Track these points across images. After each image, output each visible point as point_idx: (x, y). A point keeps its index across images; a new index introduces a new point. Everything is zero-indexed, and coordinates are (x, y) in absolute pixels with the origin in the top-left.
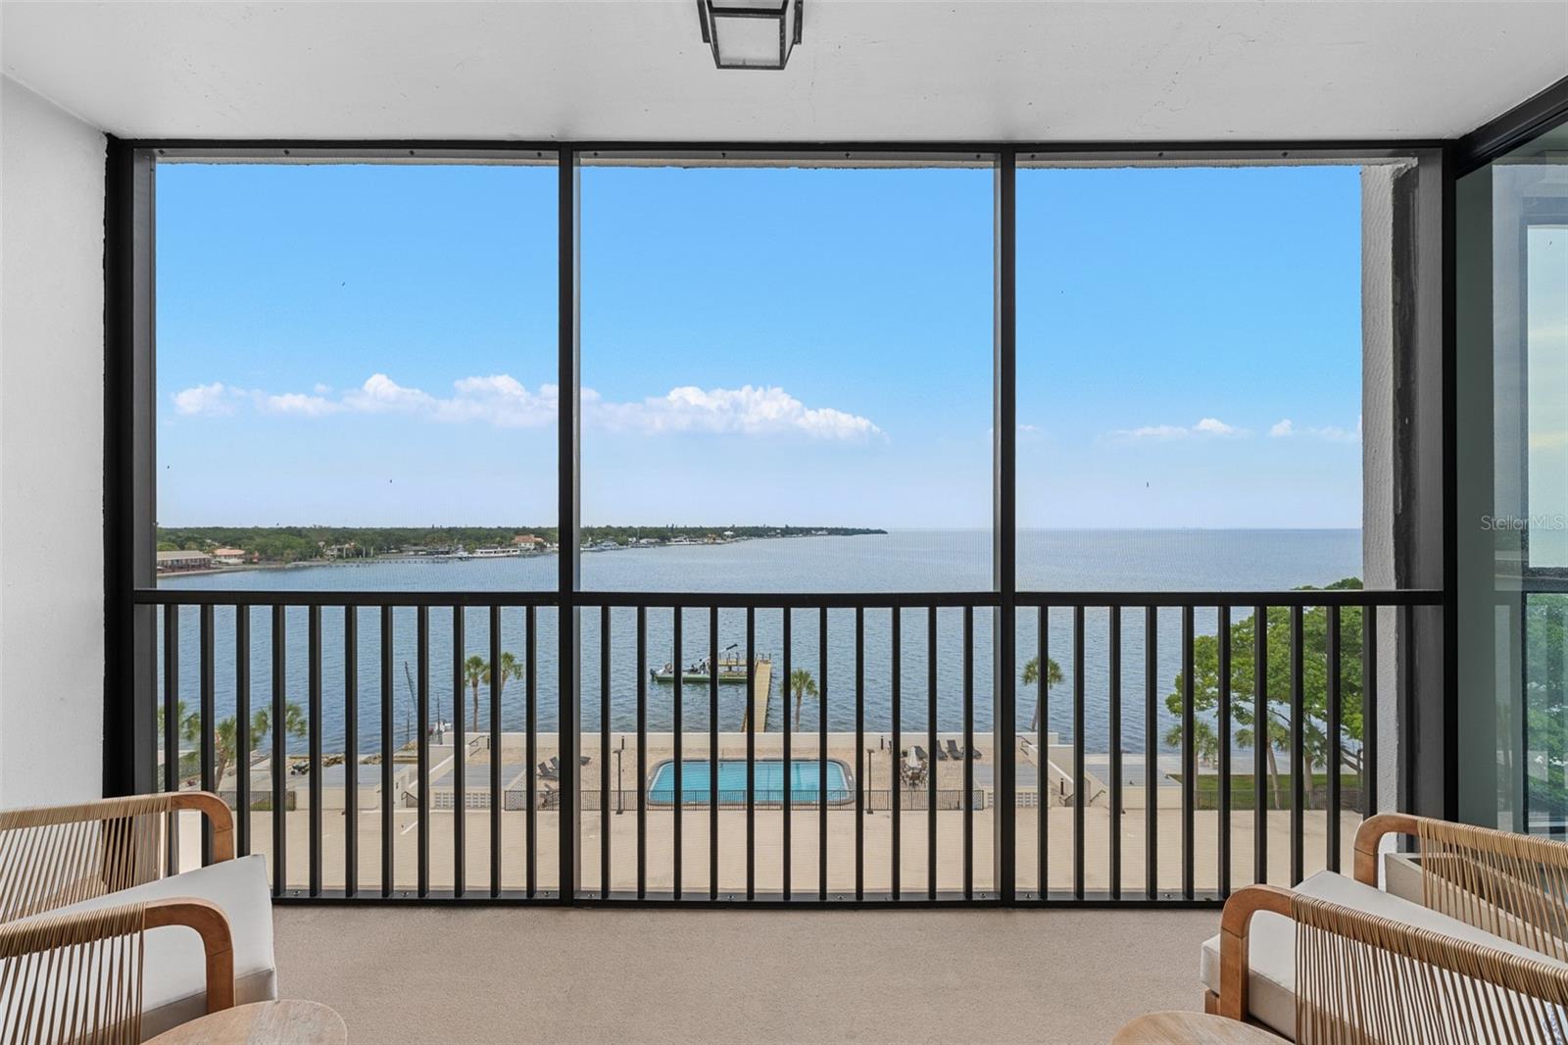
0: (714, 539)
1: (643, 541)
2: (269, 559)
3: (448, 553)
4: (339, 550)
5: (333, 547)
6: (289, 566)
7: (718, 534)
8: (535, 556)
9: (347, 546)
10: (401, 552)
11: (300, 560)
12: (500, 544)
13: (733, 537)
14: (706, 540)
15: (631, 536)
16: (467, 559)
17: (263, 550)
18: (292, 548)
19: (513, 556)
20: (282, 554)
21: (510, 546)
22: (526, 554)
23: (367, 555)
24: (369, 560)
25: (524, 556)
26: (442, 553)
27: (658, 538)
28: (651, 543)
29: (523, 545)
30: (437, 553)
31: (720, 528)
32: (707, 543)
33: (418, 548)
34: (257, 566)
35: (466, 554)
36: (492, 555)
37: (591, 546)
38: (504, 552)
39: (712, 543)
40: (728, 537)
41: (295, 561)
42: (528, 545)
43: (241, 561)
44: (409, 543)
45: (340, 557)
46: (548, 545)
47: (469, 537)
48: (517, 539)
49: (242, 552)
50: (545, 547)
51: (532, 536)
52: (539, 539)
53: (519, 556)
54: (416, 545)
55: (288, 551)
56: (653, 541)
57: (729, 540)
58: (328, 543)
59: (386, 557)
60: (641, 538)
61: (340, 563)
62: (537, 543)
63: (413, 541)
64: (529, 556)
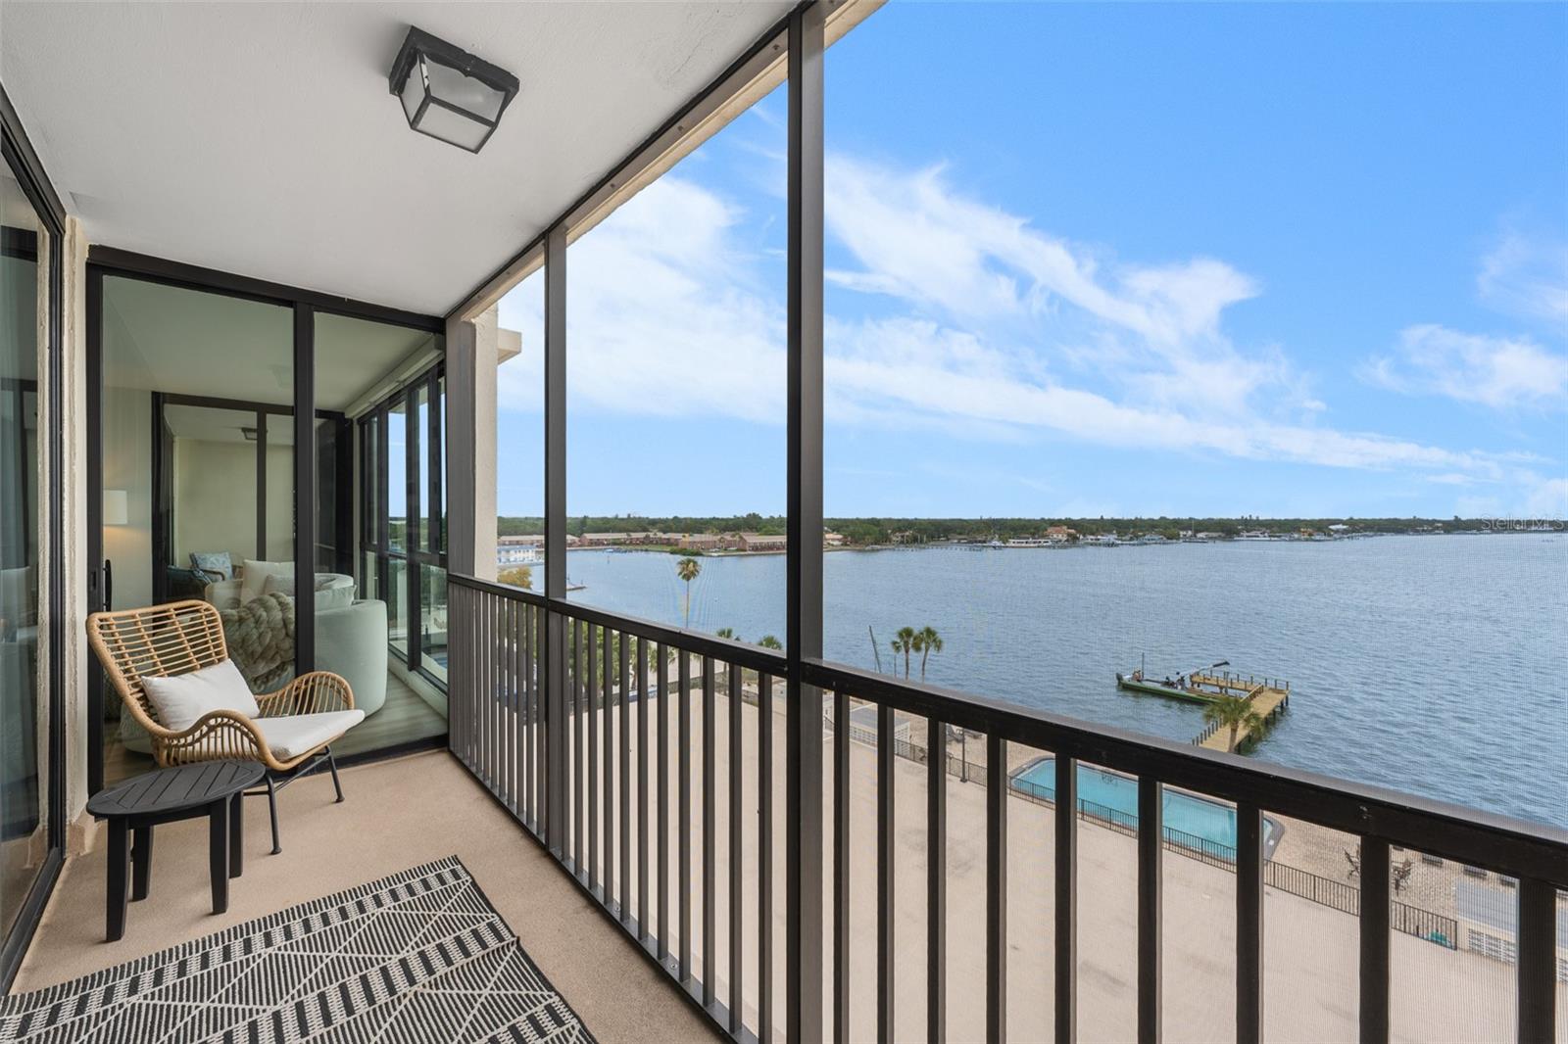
0: (1310, 535)
1: (1200, 535)
2: (856, 542)
3: (985, 542)
4: (903, 537)
5: (897, 534)
6: (867, 548)
7: (1320, 528)
8: (1065, 547)
9: (907, 533)
10: (948, 540)
11: (876, 544)
12: (1033, 535)
13: (1345, 532)
14: (1296, 536)
15: (1183, 529)
16: (1000, 547)
17: (852, 535)
18: (870, 534)
19: (1043, 547)
20: (864, 539)
21: (1043, 537)
22: (1057, 545)
23: (921, 542)
24: (923, 546)
25: (1054, 548)
26: (980, 542)
27: (1223, 531)
28: (1211, 538)
29: (1055, 536)
30: (976, 542)
31: (1328, 520)
32: (1299, 540)
33: (963, 537)
34: (848, 548)
35: (998, 544)
36: (1023, 545)
37: (1131, 539)
38: (1035, 543)
39: (1307, 540)
40: (1337, 531)
41: (872, 544)
42: (1060, 536)
43: (840, 543)
44: (955, 532)
45: (902, 542)
46: (1081, 537)
47: (1006, 527)
48: (1050, 530)
49: (840, 536)
50: (1078, 538)
51: (1065, 528)
52: (1072, 531)
53: (1049, 547)
54: (960, 534)
55: (868, 537)
56: (1215, 535)
57: (1336, 536)
58: (894, 531)
59: (937, 543)
60: (1197, 531)
61: (902, 547)
62: (1069, 535)
63: (958, 531)
64: (1060, 547)
